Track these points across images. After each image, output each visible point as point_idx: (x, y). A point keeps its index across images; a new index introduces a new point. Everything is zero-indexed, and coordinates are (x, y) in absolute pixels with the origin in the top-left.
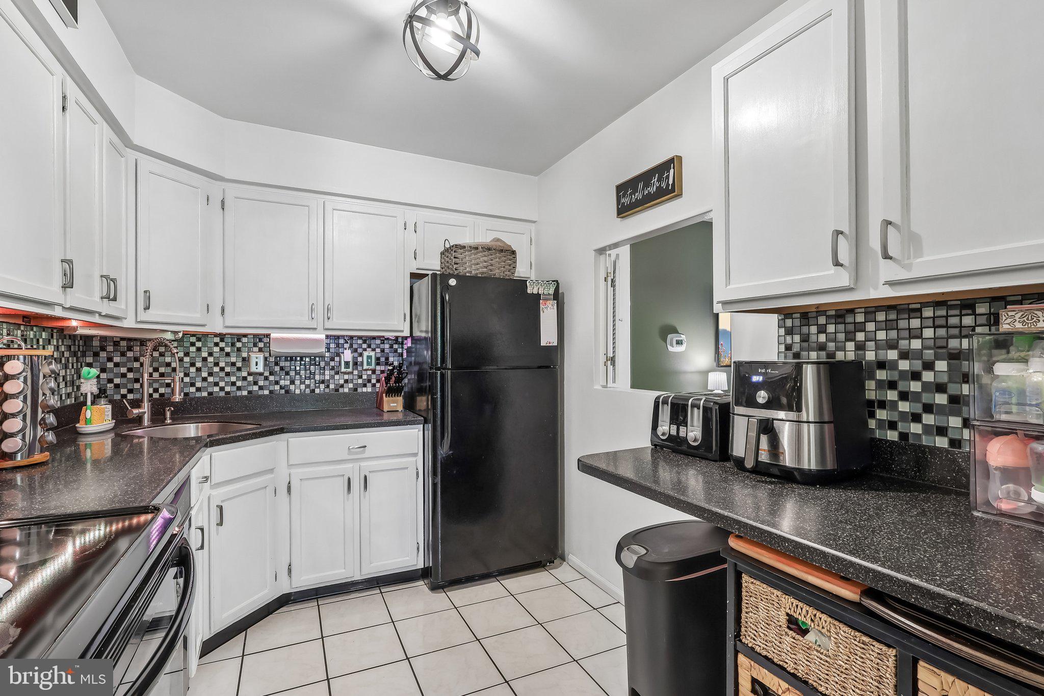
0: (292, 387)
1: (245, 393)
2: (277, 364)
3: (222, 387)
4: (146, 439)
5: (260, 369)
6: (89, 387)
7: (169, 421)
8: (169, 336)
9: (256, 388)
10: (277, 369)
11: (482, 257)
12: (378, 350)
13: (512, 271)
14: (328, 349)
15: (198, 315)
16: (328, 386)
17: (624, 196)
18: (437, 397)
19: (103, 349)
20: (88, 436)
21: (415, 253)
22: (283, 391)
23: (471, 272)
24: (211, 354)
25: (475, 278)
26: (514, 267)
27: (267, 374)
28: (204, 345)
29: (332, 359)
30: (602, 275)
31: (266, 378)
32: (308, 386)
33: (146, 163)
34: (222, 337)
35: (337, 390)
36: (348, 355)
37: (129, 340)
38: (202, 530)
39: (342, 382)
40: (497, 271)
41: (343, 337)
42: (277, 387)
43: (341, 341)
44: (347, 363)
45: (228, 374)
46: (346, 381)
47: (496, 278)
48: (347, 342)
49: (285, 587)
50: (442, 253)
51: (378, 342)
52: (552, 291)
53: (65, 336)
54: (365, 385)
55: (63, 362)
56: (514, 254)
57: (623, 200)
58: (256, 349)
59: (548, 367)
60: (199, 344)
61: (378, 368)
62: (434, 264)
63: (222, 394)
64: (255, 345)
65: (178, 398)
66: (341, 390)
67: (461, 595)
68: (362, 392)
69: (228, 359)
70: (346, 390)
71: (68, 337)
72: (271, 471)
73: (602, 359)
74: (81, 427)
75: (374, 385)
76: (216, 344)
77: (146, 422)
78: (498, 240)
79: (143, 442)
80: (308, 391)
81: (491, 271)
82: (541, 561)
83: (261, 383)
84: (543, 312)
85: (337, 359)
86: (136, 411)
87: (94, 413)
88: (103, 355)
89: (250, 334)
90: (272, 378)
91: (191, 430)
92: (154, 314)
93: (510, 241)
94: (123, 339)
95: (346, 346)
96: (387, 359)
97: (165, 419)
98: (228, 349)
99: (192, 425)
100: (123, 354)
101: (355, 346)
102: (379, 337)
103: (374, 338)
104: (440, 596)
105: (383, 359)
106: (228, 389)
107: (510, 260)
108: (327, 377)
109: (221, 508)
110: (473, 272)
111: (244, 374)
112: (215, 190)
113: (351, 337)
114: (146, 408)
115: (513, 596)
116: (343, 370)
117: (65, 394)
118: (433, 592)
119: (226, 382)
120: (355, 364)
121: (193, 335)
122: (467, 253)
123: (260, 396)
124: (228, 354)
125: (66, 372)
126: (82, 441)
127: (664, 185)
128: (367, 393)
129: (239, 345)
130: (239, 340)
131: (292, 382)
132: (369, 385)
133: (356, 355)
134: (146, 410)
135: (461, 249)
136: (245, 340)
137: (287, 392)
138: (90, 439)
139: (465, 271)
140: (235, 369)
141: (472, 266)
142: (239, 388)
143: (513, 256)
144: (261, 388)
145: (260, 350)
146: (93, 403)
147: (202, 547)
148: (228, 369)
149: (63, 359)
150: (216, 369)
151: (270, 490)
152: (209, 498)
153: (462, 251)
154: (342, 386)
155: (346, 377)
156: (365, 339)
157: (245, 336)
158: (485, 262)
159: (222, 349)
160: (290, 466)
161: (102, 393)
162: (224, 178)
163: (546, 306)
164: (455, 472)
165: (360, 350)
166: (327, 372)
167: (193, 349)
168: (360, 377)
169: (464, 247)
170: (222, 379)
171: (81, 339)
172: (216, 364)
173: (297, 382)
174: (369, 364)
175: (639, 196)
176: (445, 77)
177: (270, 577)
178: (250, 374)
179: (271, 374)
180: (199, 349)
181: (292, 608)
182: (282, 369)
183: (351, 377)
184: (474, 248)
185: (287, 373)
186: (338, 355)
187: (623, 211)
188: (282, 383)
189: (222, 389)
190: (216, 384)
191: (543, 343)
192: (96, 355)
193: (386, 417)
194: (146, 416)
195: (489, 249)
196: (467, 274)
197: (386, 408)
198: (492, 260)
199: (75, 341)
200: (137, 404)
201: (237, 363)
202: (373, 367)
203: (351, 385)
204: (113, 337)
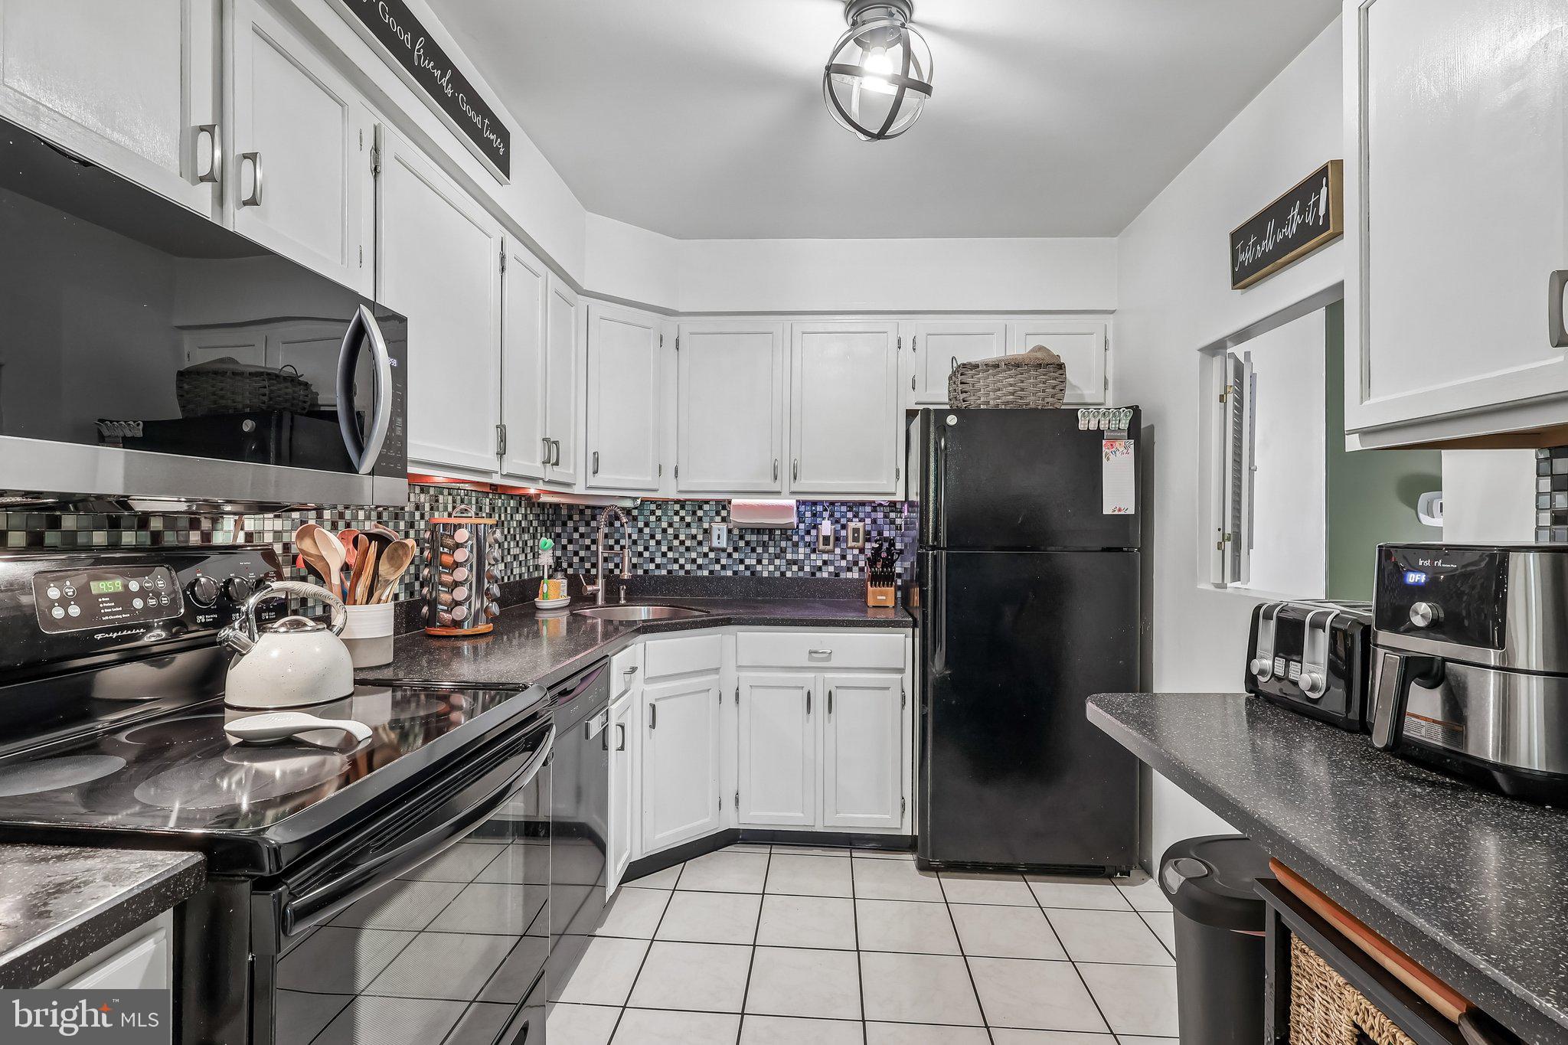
0: (759, 568)
1: (706, 573)
2: (741, 537)
3: (682, 564)
4: (599, 620)
5: (724, 544)
6: (546, 559)
7: (623, 602)
8: (628, 504)
9: (718, 567)
10: (742, 544)
11: (1006, 379)
12: (868, 521)
13: (1059, 396)
14: (801, 519)
15: (649, 478)
16: (801, 569)
17: (1243, 250)
18: (927, 590)
19: (570, 518)
20: (545, 612)
21: (914, 382)
22: (748, 573)
23: (988, 403)
24: (670, 525)
25: (995, 413)
26: (1061, 390)
27: (730, 550)
28: (665, 513)
29: (808, 533)
30: (1216, 390)
31: (730, 555)
32: (777, 568)
33: (598, 308)
34: (682, 504)
35: (813, 574)
36: (826, 528)
37: (594, 508)
38: (623, 728)
39: (819, 563)
40: (1033, 398)
41: (821, 502)
42: (742, 568)
43: (819, 508)
44: (826, 539)
45: (688, 549)
46: (825, 563)
47: (1031, 409)
48: (826, 510)
49: (731, 821)
50: (950, 378)
51: (868, 509)
52: (1124, 425)
53: (534, 504)
54: (849, 569)
55: (531, 531)
56: (1061, 369)
57: (1241, 258)
58: (718, 519)
59: (1120, 550)
60: (659, 513)
61: (868, 545)
62: (938, 394)
63: (682, 573)
64: (718, 513)
65: (626, 575)
66: (818, 575)
67: (959, 887)
68: (846, 579)
69: (688, 531)
70: (825, 575)
71: (536, 505)
72: (716, 670)
73: (1215, 537)
74: (540, 602)
75: (861, 570)
76: (677, 513)
77: (600, 602)
78: (1041, 348)
79: (597, 623)
80: (777, 574)
81: (1021, 398)
82: (1104, 867)
83: (723, 561)
84: (1108, 459)
85: (814, 532)
86: (590, 588)
87: (551, 588)
88: (570, 524)
89: (712, 500)
90: (736, 555)
91: (642, 613)
92: (604, 478)
93: (1057, 348)
94: (588, 507)
95: (826, 514)
96: (880, 533)
97: (620, 599)
98: (688, 519)
99: (643, 608)
100: (588, 524)
101: (837, 515)
102: (871, 503)
103: (863, 504)
104: (930, 881)
105: (874, 534)
106: (688, 567)
107: (1055, 379)
108: (801, 557)
109: (653, 707)
110: (992, 402)
111: (706, 549)
112: (670, 326)
113: (832, 503)
114: (600, 584)
115: (1041, 908)
116: (821, 547)
117: (533, 566)
118: (922, 873)
119: (686, 559)
120: (837, 539)
121: (652, 502)
122: (981, 375)
123: (723, 578)
124: (688, 525)
125: (534, 543)
126: (540, 616)
127: (1310, 220)
128: (852, 580)
129: (700, 513)
130: (700, 508)
131: (759, 562)
132: (855, 569)
133: (838, 527)
134: (600, 587)
135: (971, 370)
136: (706, 507)
137: (753, 573)
138: (545, 615)
139: (978, 401)
140: (695, 543)
141: (988, 395)
142: (700, 567)
143: (1060, 372)
144: (723, 567)
145: (724, 520)
146: (550, 577)
147: (622, 748)
148: (688, 543)
149: (531, 528)
150: (676, 543)
151: (714, 694)
152: (642, 693)
153: (973, 372)
154: (820, 569)
155: (825, 557)
156: (851, 506)
157: (707, 502)
158: (1011, 385)
159: (682, 519)
160: (739, 667)
161: (557, 567)
162: (678, 312)
163: (1114, 449)
164: (954, 702)
165: (843, 521)
166: (801, 550)
167: (653, 518)
168: (844, 557)
169: (977, 366)
170: (682, 555)
171: (550, 507)
172: (676, 537)
173: (765, 562)
174: (856, 539)
175: (1268, 245)
176: (881, 135)
177: (713, 805)
178: (711, 550)
179: (736, 549)
180: (659, 519)
181: (741, 850)
182: (747, 543)
183: (831, 557)
184: (993, 366)
185: (753, 550)
186: (815, 527)
187: (1244, 276)
188: (747, 562)
189: (682, 567)
190: (676, 561)
191: (1107, 510)
192: (564, 524)
193: (871, 615)
194: (600, 593)
195: (1018, 365)
196: (982, 407)
197: (871, 603)
198: (1022, 382)
199: (544, 510)
200: (592, 580)
201: (698, 536)
202: (860, 544)
203: (831, 569)
204: (578, 505)
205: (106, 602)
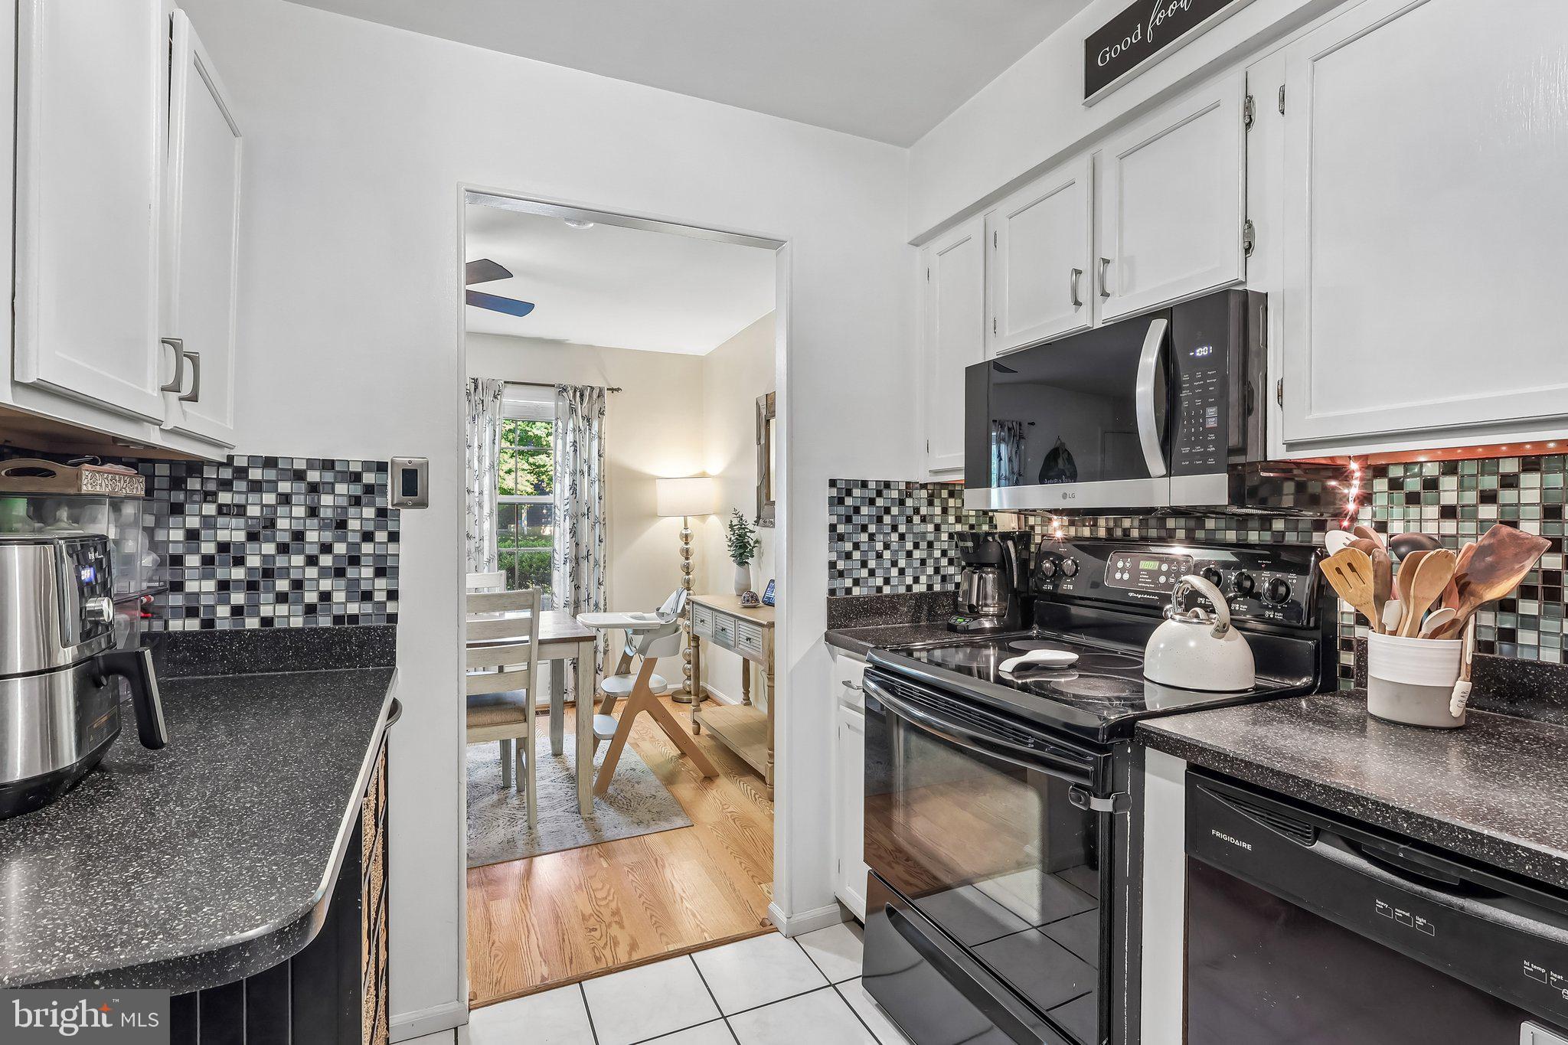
205: (1144, 575)
